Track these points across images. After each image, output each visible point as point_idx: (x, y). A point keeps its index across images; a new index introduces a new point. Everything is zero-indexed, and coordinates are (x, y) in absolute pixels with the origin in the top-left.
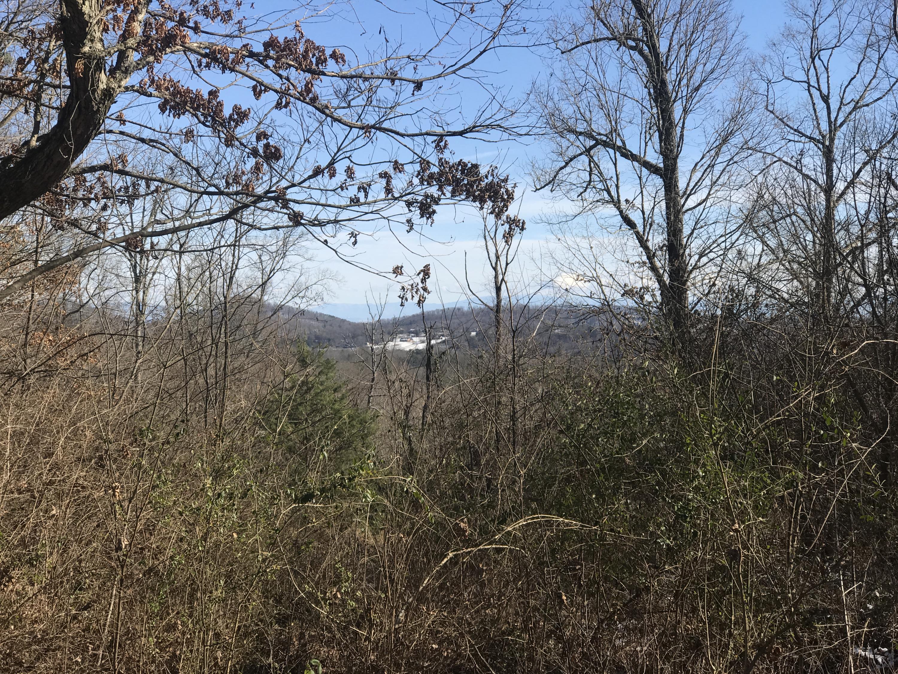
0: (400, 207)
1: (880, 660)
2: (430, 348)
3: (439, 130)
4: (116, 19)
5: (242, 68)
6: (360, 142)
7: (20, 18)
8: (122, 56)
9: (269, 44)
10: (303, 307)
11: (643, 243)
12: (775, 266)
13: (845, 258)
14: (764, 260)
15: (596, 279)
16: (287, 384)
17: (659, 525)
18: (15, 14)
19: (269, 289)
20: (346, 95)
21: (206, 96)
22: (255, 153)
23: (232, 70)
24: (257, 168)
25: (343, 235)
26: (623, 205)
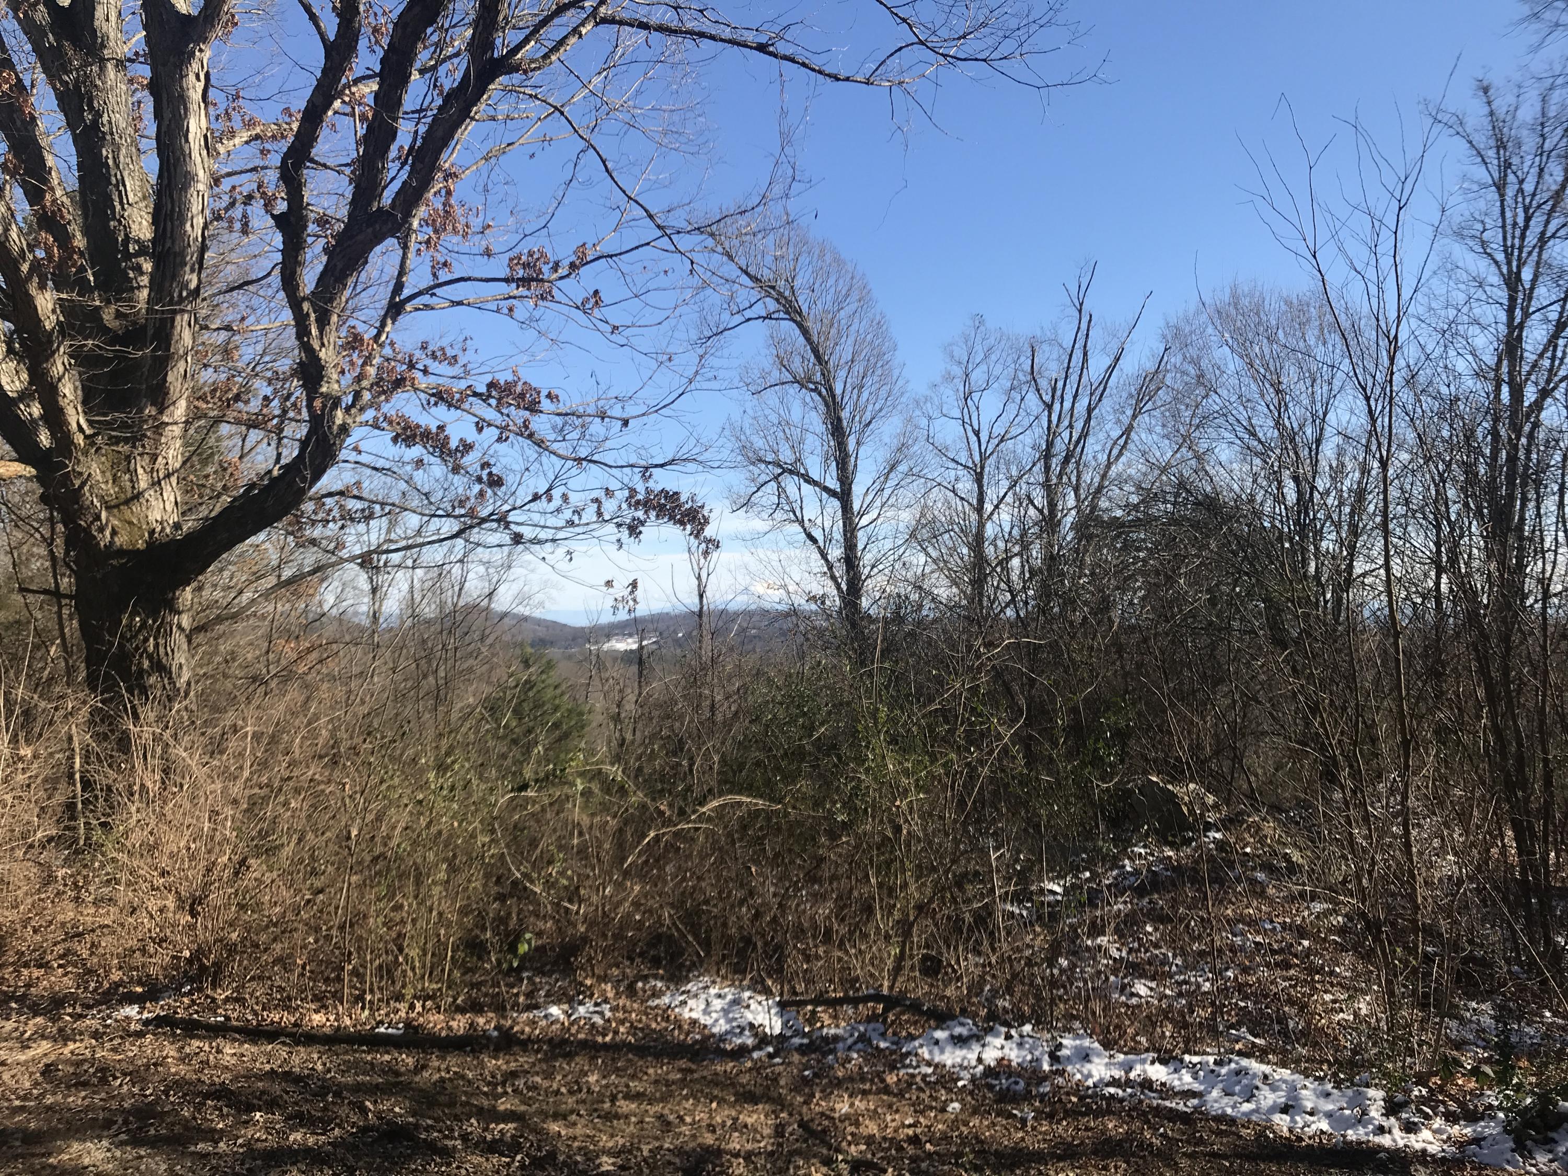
0: (611, 528)
1: (1025, 913)
2: (641, 648)
3: (643, 463)
4: (352, 363)
5: (466, 406)
6: (574, 471)
7: (267, 359)
8: (357, 395)
9: (491, 385)
10: (527, 613)
11: (824, 556)
12: (936, 575)
13: (994, 569)
14: (927, 570)
15: (784, 587)
16: (511, 682)
17: (835, 803)
18: (262, 356)
19: (495, 598)
20: (562, 430)
21: (434, 430)
22: (479, 480)
23: (457, 408)
24: (481, 494)
25: (561, 551)
26: (807, 524)
